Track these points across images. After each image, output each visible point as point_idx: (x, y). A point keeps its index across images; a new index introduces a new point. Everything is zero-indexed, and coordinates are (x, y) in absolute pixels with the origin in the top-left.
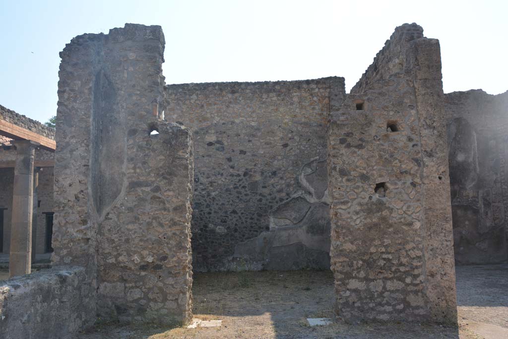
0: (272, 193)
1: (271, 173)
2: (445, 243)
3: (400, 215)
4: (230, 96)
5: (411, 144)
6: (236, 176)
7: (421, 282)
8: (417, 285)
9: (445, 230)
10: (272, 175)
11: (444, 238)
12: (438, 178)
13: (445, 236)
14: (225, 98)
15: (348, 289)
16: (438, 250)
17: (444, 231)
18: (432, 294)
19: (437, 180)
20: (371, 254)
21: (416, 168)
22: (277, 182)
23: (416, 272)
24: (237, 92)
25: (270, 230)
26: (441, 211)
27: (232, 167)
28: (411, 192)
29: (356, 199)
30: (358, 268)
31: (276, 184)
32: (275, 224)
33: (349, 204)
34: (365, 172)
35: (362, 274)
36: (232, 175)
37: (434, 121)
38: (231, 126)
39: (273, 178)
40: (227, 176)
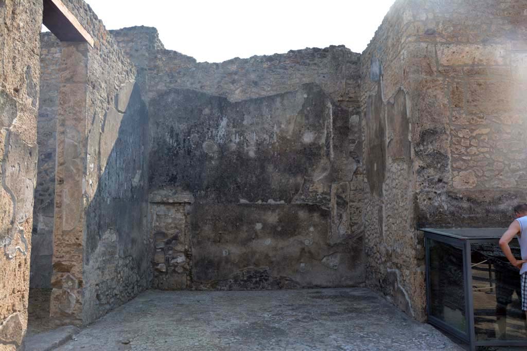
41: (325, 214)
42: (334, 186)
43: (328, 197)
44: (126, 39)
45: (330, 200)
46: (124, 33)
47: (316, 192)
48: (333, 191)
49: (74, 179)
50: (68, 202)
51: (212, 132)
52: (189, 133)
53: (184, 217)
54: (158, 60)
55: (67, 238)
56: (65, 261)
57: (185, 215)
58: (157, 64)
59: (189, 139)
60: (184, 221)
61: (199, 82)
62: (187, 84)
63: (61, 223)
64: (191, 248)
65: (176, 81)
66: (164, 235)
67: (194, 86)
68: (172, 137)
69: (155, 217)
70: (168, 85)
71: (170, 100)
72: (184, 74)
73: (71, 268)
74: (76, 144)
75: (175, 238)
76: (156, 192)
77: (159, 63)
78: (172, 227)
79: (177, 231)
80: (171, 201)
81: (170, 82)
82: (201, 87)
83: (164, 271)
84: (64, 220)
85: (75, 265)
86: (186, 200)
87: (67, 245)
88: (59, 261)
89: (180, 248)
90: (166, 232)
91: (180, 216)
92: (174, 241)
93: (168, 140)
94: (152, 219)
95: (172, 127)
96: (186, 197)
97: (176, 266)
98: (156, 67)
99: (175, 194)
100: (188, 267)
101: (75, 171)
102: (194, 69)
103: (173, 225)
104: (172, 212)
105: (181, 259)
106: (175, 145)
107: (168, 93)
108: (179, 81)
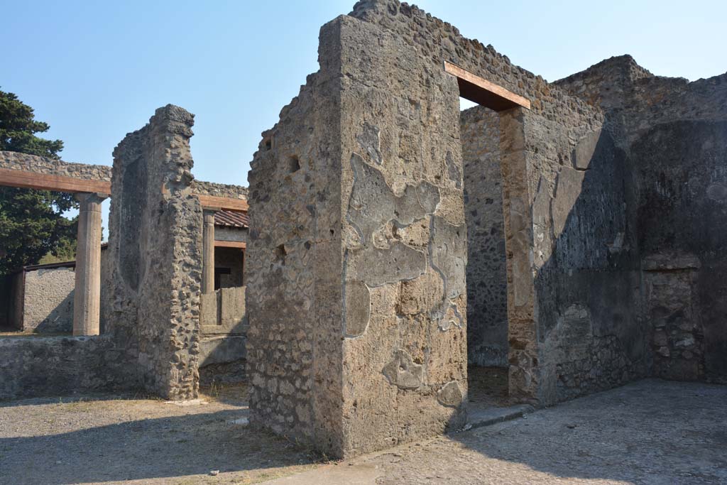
2: (333, 333)
3: (293, 289)
4: (473, 126)
5: (308, 185)
6: (482, 234)
7: (309, 390)
8: (304, 392)
9: (334, 313)
11: (332, 326)
12: (329, 232)
13: (333, 324)
14: (468, 131)
15: (253, 385)
16: (326, 344)
17: (332, 315)
18: (318, 409)
19: (328, 236)
20: (271, 341)
21: (310, 219)
23: (305, 373)
24: (481, 119)
26: (331, 284)
27: (478, 223)
28: (305, 256)
29: (262, 268)
30: (260, 360)
33: (256, 276)
34: (268, 232)
35: (262, 369)
36: (478, 234)
37: (329, 144)
38: (474, 167)
40: (473, 236)
44: (595, 78)
46: (592, 72)
49: (522, 253)
50: (518, 277)
51: (718, 171)
52: (686, 177)
53: (689, 287)
54: (636, 94)
55: (519, 314)
56: (520, 337)
57: (690, 284)
58: (635, 98)
59: (686, 186)
60: (690, 292)
61: (694, 109)
62: (676, 114)
63: (513, 298)
64: (701, 327)
65: (662, 114)
66: (665, 311)
67: (686, 115)
68: (663, 186)
69: (651, 288)
70: (651, 121)
71: (656, 140)
72: (672, 103)
73: (526, 344)
74: (520, 214)
75: (680, 314)
76: (649, 257)
77: (638, 97)
78: (674, 300)
79: (682, 305)
80: (670, 267)
81: (655, 117)
82: (697, 114)
83: (667, 355)
84: (516, 295)
85: (528, 342)
86: (690, 265)
87: (520, 321)
88: (514, 338)
89: (686, 326)
90: (667, 306)
91: (683, 285)
92: (678, 318)
93: (658, 190)
94: (648, 291)
95: (663, 174)
96: (690, 261)
97: (683, 350)
98: (634, 102)
99: (674, 257)
100: (699, 352)
101: (522, 244)
102: (684, 93)
103: (675, 298)
104: (674, 281)
105: (688, 341)
106: (669, 195)
107: (652, 132)
108: (665, 113)
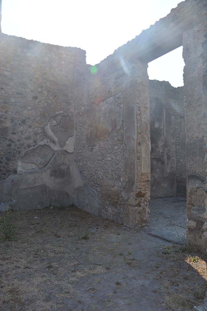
0: (20, 139)
1: (21, 121)
10: (22, 123)
22: (25, 130)
25: (18, 173)
31: (25, 131)
32: (23, 168)
39: (22, 125)
41: (163, 163)
42: (166, 149)
43: (164, 155)
45: (164, 156)
46: (69, 50)
47: (159, 152)
48: (166, 152)
49: (146, 143)
50: (144, 156)
55: (143, 177)
56: (143, 191)
63: (141, 168)
73: (145, 194)
74: (146, 122)
84: (143, 167)
87: (144, 181)
88: (140, 191)
101: (147, 138)
